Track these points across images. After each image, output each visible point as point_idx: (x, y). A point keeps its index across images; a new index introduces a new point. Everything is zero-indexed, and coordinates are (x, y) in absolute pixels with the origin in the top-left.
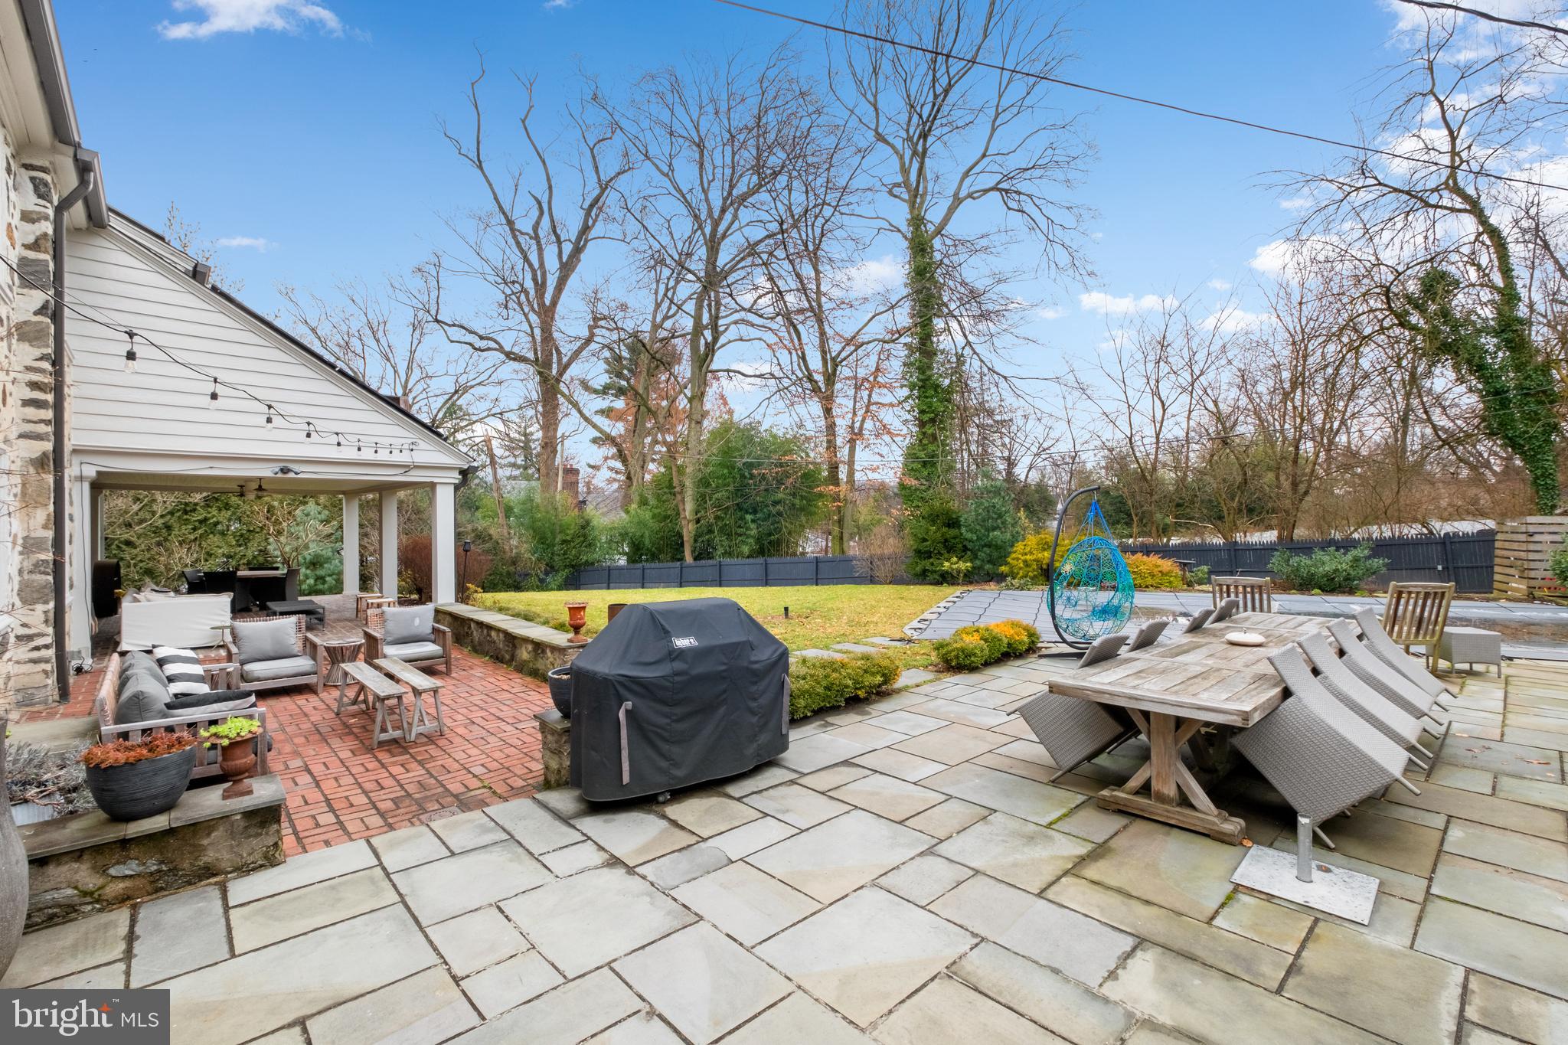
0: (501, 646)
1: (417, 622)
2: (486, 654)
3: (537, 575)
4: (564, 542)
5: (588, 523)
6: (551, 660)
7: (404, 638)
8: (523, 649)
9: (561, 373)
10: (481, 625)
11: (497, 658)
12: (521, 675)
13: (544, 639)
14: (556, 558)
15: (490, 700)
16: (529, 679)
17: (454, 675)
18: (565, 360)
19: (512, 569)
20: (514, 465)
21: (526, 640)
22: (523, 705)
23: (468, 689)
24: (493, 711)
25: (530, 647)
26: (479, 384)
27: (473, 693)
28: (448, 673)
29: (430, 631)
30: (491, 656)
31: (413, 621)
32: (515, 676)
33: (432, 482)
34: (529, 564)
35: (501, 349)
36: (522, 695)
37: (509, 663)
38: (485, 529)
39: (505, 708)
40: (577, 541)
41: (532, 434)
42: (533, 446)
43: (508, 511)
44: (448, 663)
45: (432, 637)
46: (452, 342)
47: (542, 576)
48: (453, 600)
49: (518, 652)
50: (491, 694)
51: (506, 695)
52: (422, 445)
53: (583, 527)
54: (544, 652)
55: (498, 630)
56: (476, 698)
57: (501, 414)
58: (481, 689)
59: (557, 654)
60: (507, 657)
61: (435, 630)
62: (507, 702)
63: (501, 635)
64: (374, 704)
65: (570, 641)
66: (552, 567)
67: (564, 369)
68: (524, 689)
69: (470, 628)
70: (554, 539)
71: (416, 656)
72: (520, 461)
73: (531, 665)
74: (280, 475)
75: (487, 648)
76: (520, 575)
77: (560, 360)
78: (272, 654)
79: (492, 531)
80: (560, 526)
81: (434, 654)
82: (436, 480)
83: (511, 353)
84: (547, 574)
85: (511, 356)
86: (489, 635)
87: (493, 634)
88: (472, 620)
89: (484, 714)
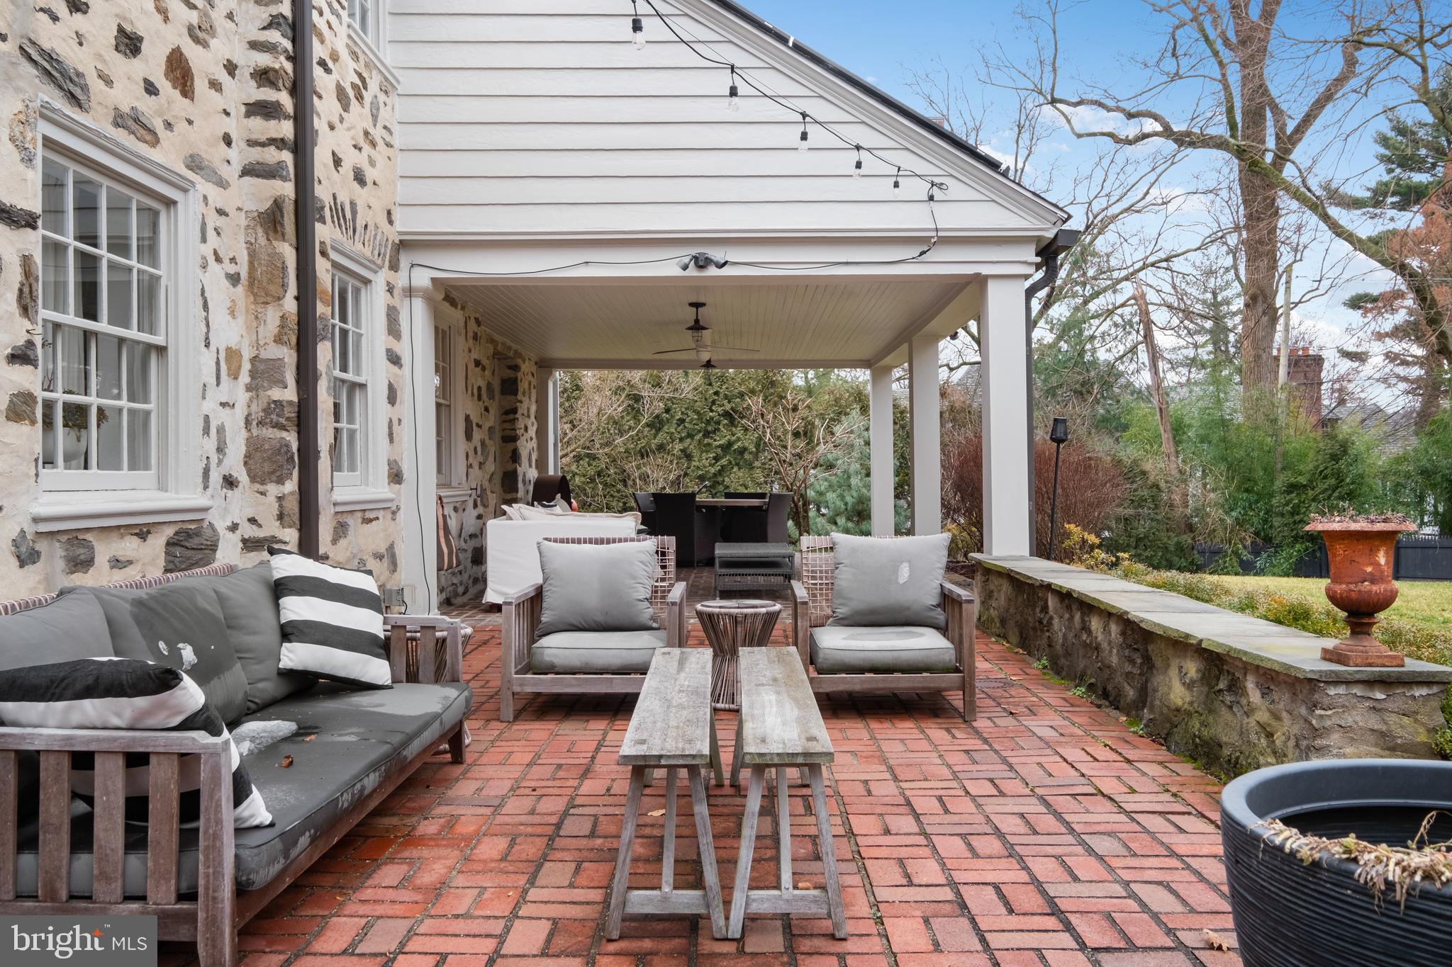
0: (1114, 660)
1: (904, 573)
2: (1079, 679)
3: (1236, 553)
4: (1292, 488)
5: (1344, 447)
6: (1263, 716)
7: (873, 612)
8: (1173, 673)
9: (1282, 157)
10: (1067, 598)
11: (1105, 695)
12: (1163, 754)
13: (1238, 644)
14: (1277, 521)
15: (1049, 822)
16: (1186, 769)
17: (981, 723)
18: (1290, 127)
19: (1187, 539)
20: (1193, 362)
21: (1181, 645)
22: (1153, 867)
23: (999, 770)
24: (1044, 868)
25: (1192, 668)
26: (1127, 210)
27: (1007, 786)
28: (965, 716)
29: (932, 599)
30: (1091, 687)
31: (895, 570)
32: (1145, 752)
33: (978, 275)
34: (1220, 533)
35: (1168, 132)
36: (1155, 823)
37: (1133, 710)
38: (1135, 461)
39: (1085, 867)
40: (1322, 486)
41: (1227, 302)
42: (1230, 324)
43: (1178, 429)
44: (966, 687)
45: (940, 616)
46: (1079, 136)
47: (1246, 556)
48: (1025, 551)
49: (1157, 680)
50: (1062, 804)
51: (1102, 814)
52: (956, 189)
53: (1335, 458)
54: (1235, 686)
55: (1109, 614)
56: (1011, 805)
57: (1167, 260)
58: (1035, 776)
59: (1282, 699)
60: (1130, 693)
61: (947, 600)
62: (1103, 845)
63: (1114, 628)
64: (735, 773)
65: (1328, 655)
66: (1268, 540)
67: (1287, 143)
68: (1164, 802)
69: (1045, 609)
70: (1272, 481)
71: (887, 658)
72: (1205, 354)
73: (1195, 724)
74: (692, 272)
75: (1082, 664)
76: (1202, 553)
77: (1280, 130)
78: (600, 618)
79: (1147, 466)
80: (1285, 454)
81: (933, 658)
82: (985, 270)
83: (1188, 134)
84: (1256, 552)
85: (1185, 140)
86: (1085, 628)
87: (1095, 624)
88: (1048, 587)
89: (1009, 874)
